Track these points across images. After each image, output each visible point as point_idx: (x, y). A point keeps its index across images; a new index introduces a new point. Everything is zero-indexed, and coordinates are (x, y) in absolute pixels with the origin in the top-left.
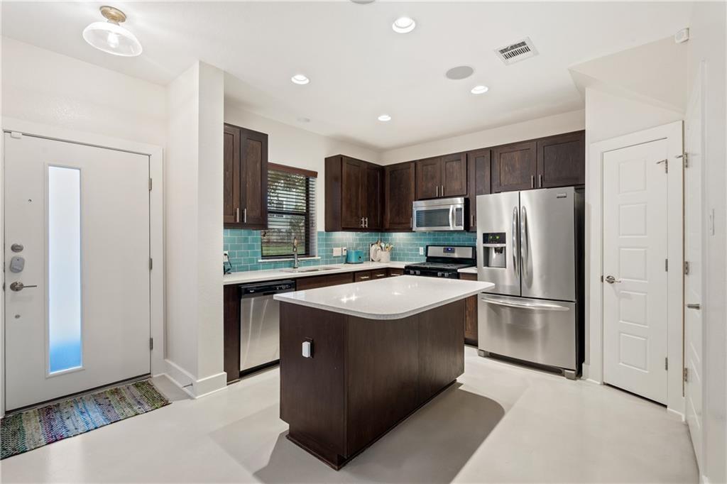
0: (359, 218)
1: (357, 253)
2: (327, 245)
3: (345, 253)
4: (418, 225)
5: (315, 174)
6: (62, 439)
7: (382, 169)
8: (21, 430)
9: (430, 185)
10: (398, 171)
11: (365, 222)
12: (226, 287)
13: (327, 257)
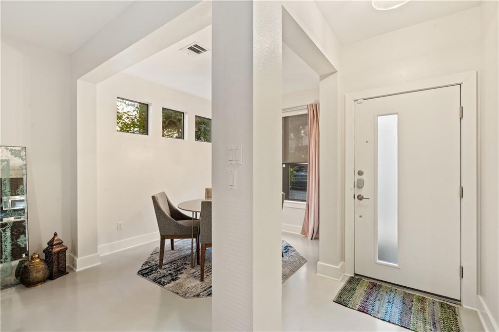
6: (366, 313)
8: (354, 290)
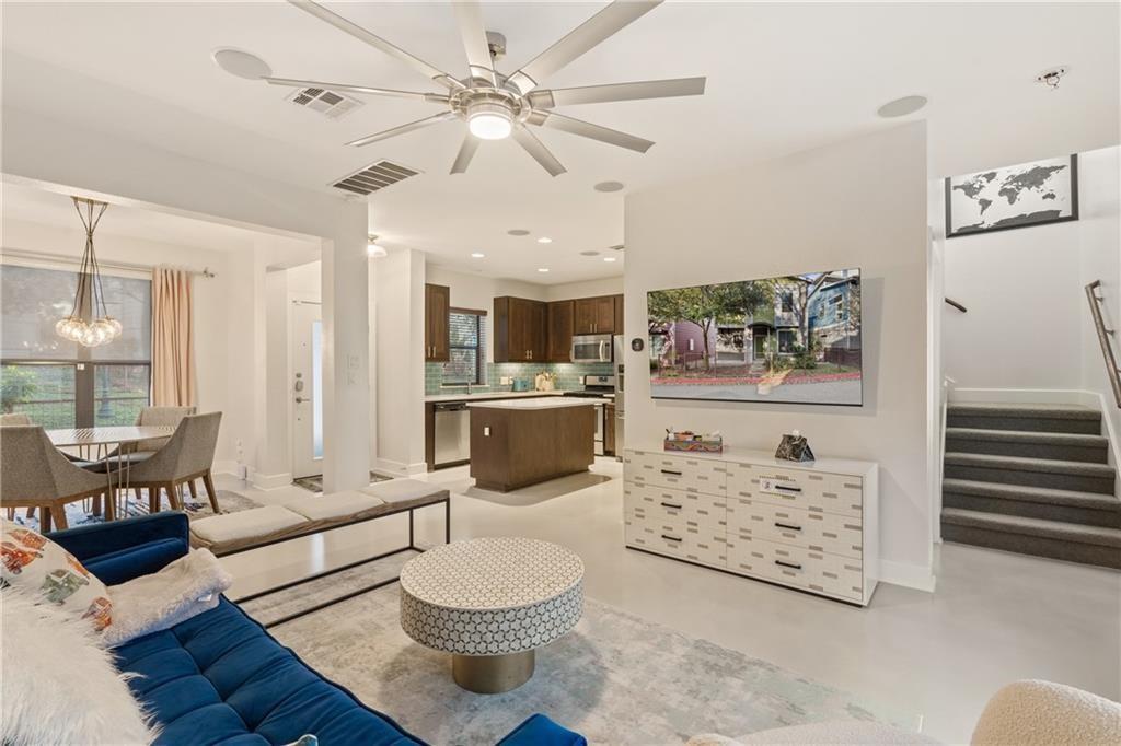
0: (524, 351)
1: (522, 382)
2: (496, 375)
3: (511, 382)
4: (576, 357)
5: (484, 313)
7: (546, 305)
9: (586, 322)
10: (560, 307)
11: (529, 354)
12: (427, 403)
13: (496, 385)
